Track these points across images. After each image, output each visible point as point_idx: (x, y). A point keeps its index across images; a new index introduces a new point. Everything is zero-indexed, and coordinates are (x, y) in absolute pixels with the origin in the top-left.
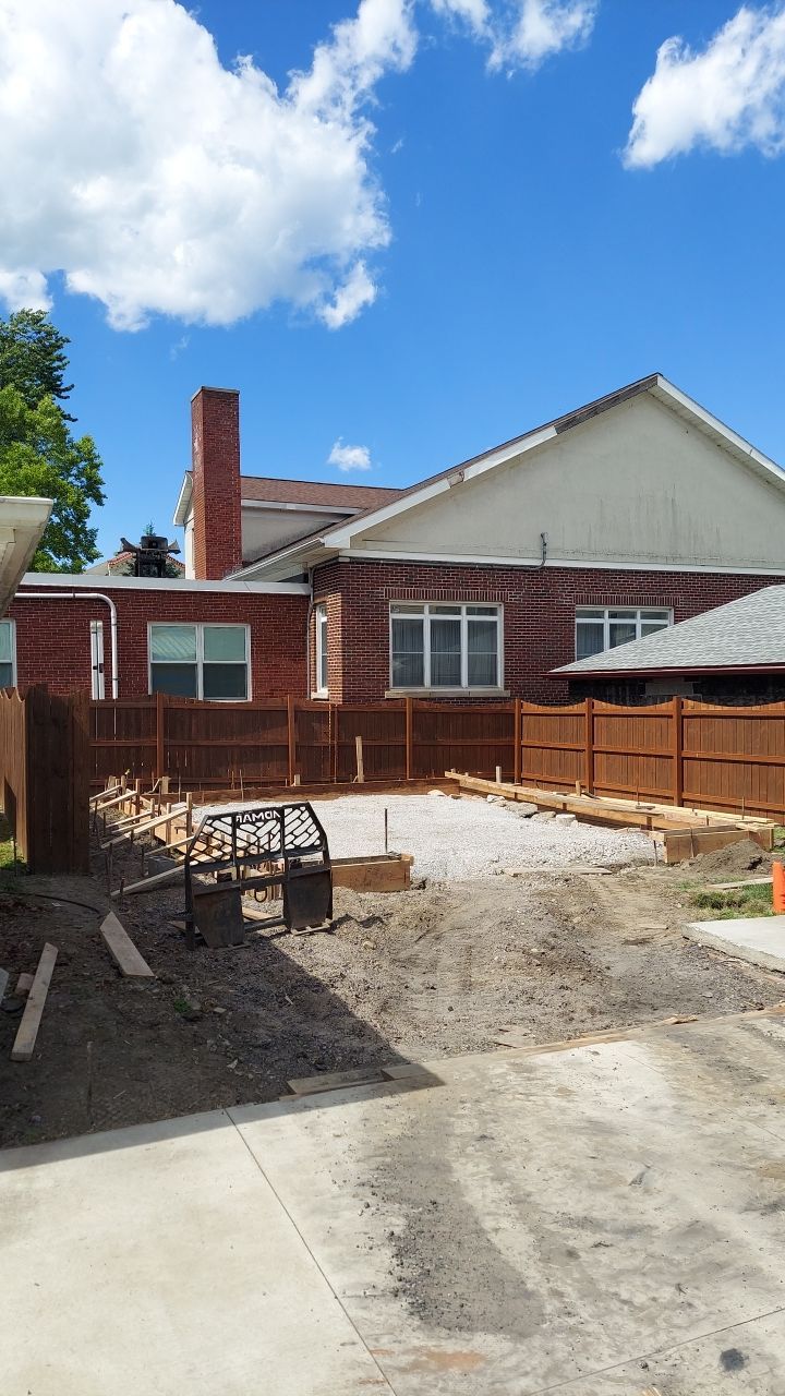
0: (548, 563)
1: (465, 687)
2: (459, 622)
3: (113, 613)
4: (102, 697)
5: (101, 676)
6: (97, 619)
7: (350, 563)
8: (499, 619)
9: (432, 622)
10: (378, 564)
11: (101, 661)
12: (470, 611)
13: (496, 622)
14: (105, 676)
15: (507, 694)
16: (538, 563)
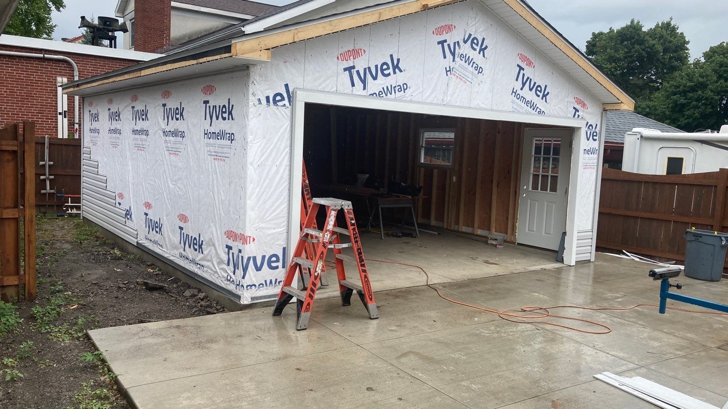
3: (76, 73)
4: (66, 136)
5: (66, 120)
6: (62, 75)
11: (66, 109)
14: (68, 120)
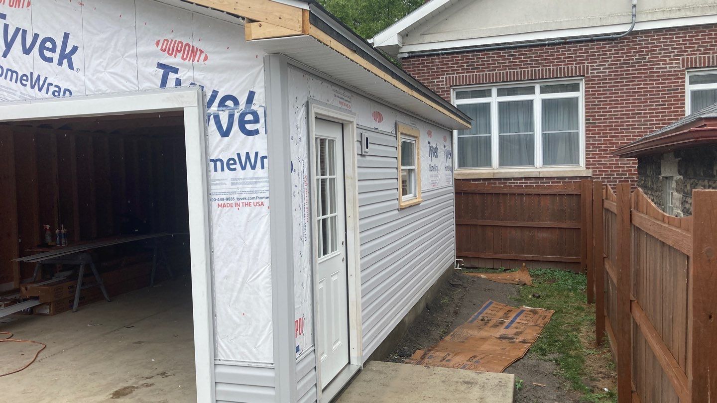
0: (638, 27)
1: (539, 167)
2: (531, 102)
7: (409, 57)
8: (580, 95)
9: (500, 104)
10: (438, 55)
12: (543, 91)
13: (577, 98)
15: (589, 173)
16: (626, 29)
